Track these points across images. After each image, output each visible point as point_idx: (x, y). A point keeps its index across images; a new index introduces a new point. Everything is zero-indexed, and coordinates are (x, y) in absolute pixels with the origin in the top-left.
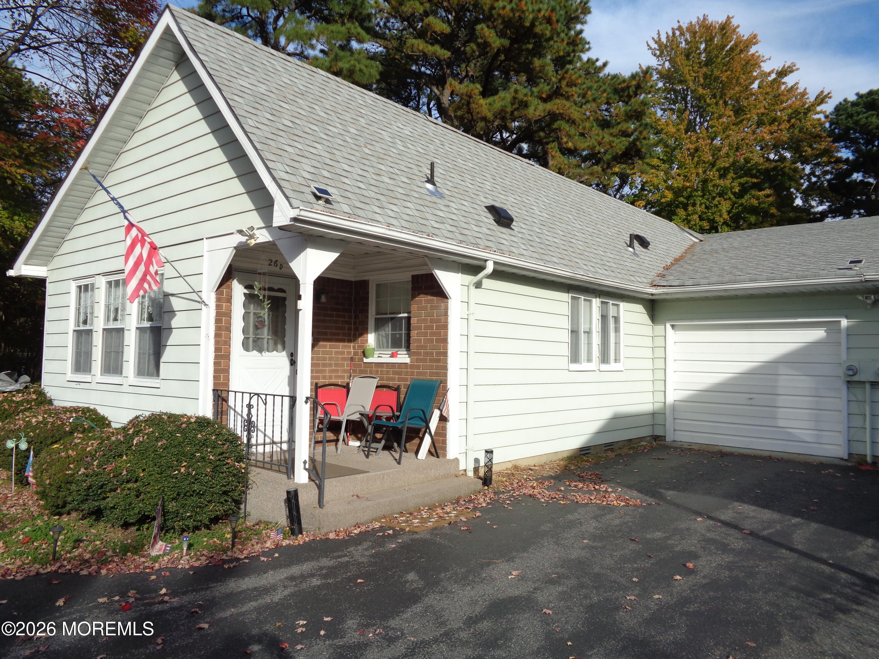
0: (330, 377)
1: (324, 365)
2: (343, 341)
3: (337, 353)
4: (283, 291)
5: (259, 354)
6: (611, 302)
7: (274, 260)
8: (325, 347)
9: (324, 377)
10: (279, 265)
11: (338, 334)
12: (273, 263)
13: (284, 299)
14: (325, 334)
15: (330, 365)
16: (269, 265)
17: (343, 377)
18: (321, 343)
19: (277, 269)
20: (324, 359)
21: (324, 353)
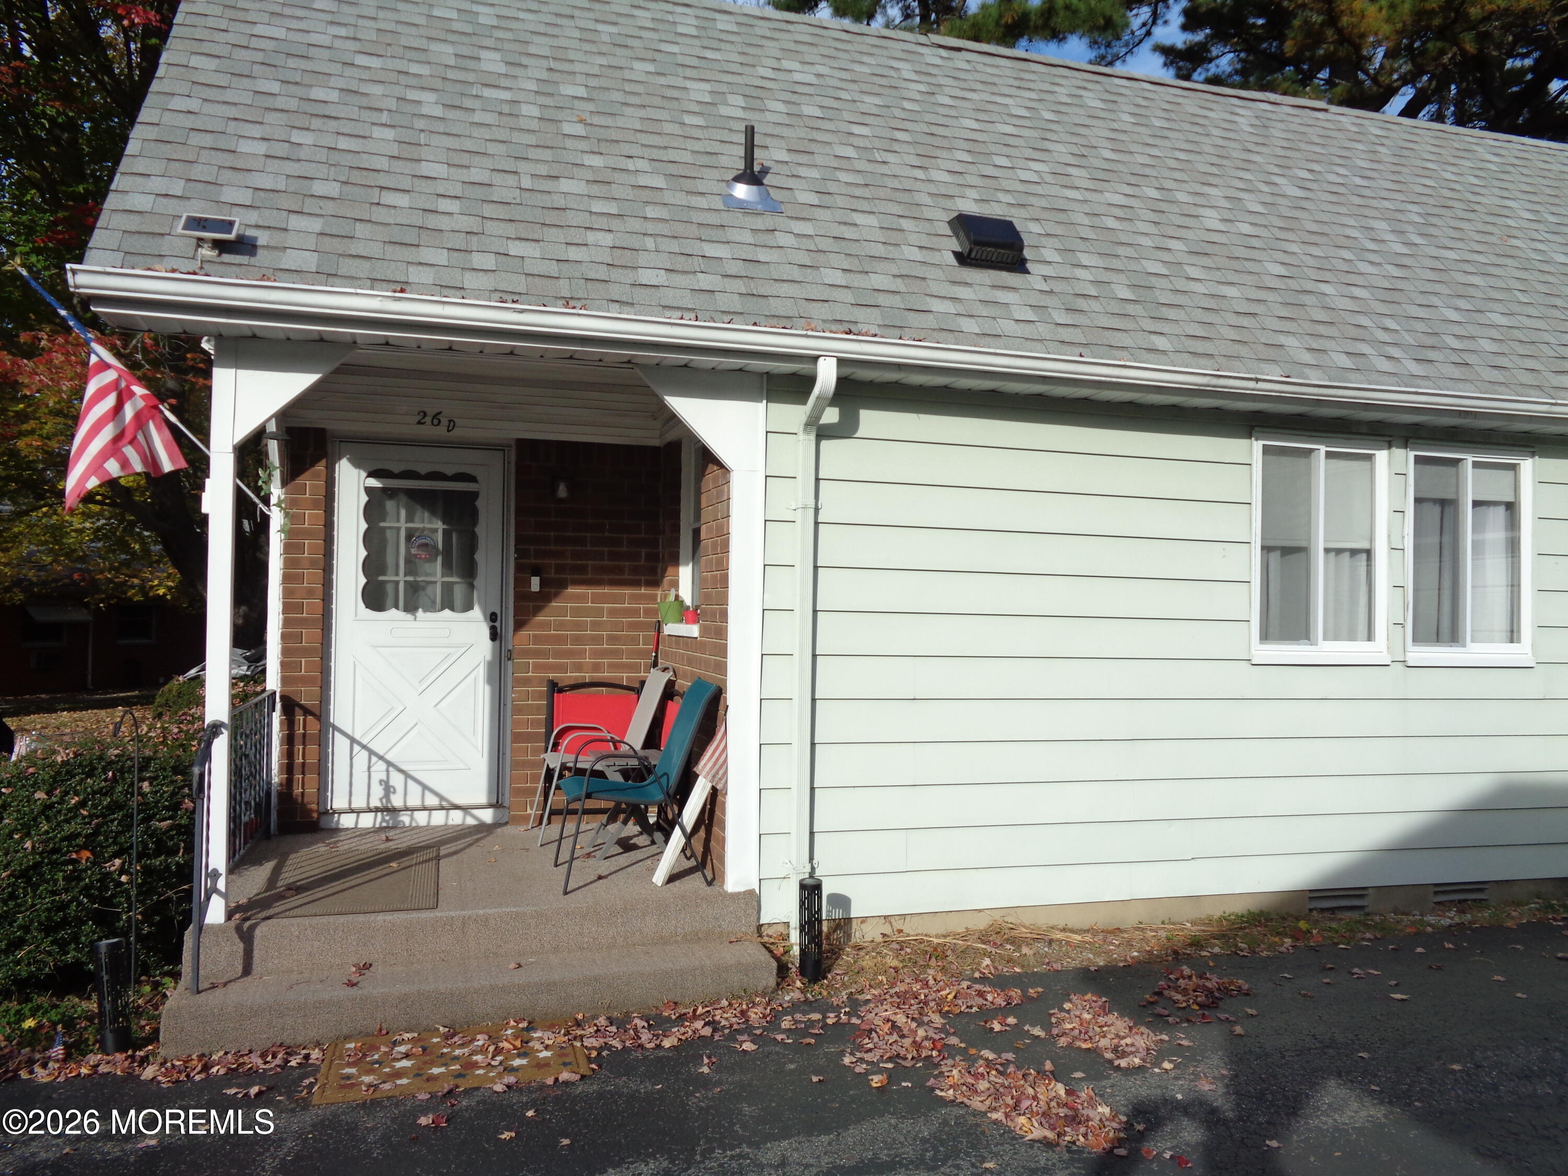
0: (597, 668)
1: (577, 640)
2: (636, 583)
3: (612, 612)
4: (472, 479)
5: (409, 616)
6: (1470, 458)
7: (431, 412)
8: (582, 598)
9: (579, 668)
10: (444, 421)
11: (621, 570)
12: (428, 419)
13: (475, 495)
14: (582, 569)
15: (597, 640)
16: (419, 423)
17: (635, 668)
18: (571, 590)
19: (440, 432)
20: (578, 626)
21: (576, 612)
